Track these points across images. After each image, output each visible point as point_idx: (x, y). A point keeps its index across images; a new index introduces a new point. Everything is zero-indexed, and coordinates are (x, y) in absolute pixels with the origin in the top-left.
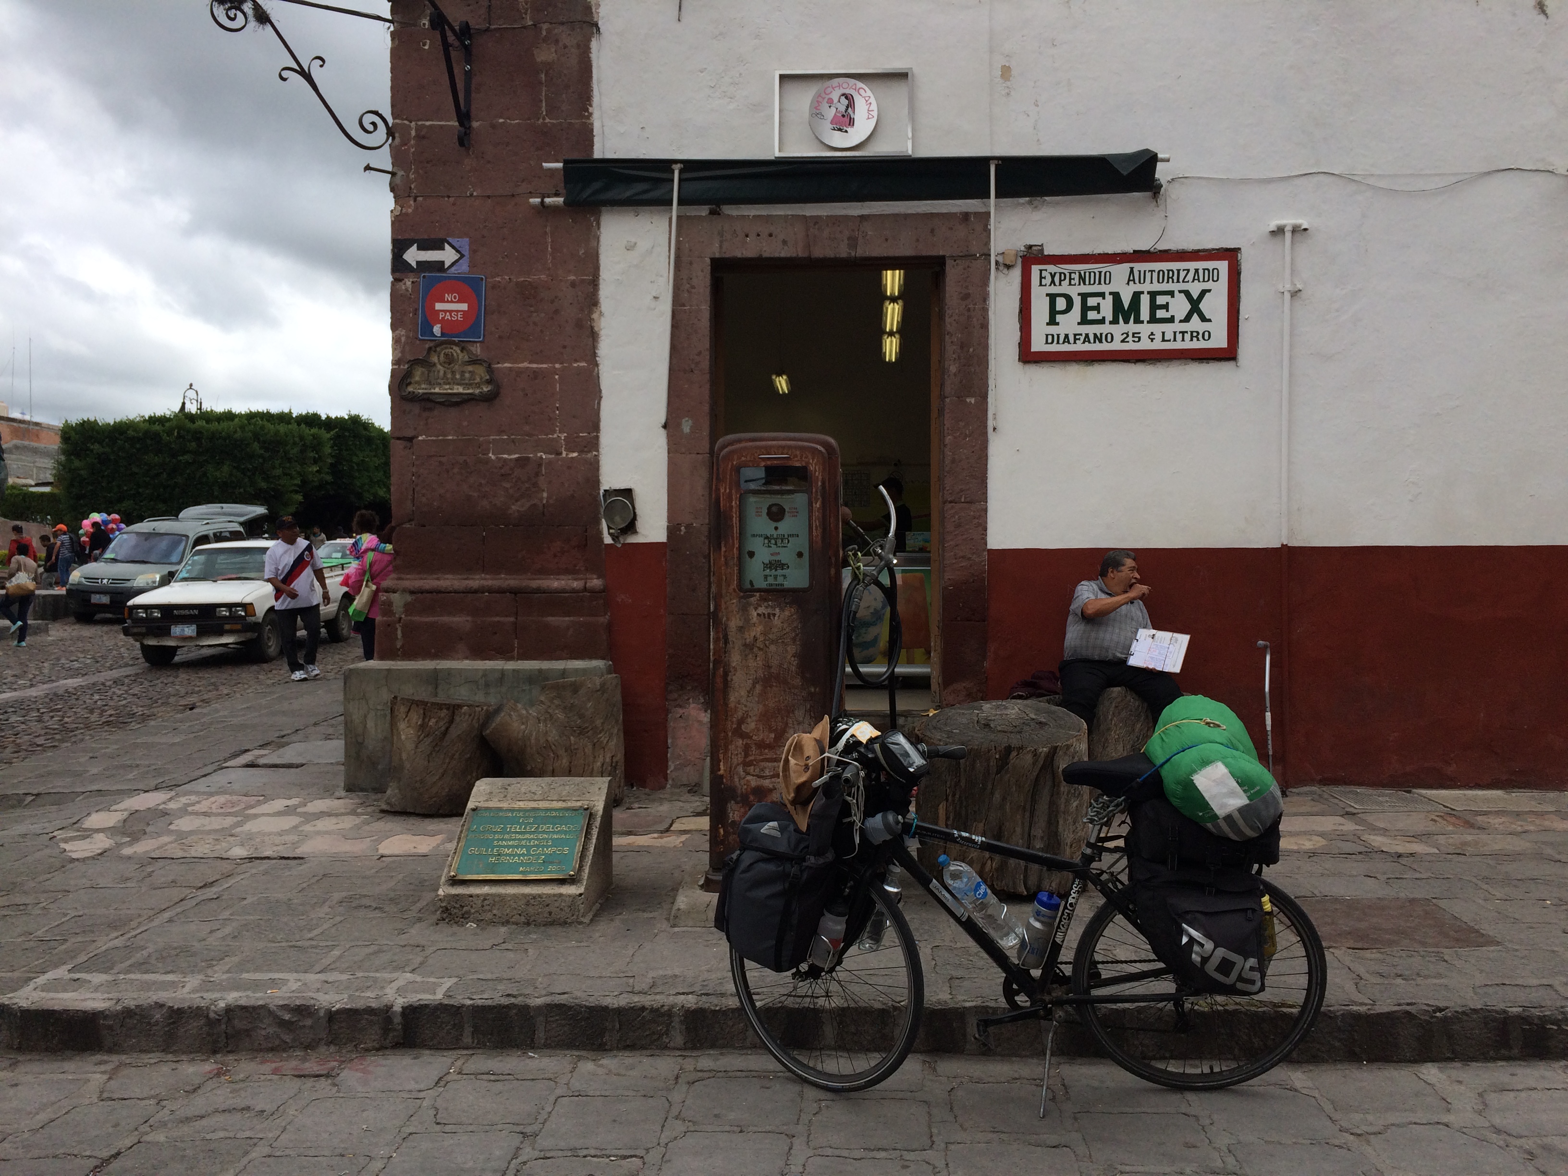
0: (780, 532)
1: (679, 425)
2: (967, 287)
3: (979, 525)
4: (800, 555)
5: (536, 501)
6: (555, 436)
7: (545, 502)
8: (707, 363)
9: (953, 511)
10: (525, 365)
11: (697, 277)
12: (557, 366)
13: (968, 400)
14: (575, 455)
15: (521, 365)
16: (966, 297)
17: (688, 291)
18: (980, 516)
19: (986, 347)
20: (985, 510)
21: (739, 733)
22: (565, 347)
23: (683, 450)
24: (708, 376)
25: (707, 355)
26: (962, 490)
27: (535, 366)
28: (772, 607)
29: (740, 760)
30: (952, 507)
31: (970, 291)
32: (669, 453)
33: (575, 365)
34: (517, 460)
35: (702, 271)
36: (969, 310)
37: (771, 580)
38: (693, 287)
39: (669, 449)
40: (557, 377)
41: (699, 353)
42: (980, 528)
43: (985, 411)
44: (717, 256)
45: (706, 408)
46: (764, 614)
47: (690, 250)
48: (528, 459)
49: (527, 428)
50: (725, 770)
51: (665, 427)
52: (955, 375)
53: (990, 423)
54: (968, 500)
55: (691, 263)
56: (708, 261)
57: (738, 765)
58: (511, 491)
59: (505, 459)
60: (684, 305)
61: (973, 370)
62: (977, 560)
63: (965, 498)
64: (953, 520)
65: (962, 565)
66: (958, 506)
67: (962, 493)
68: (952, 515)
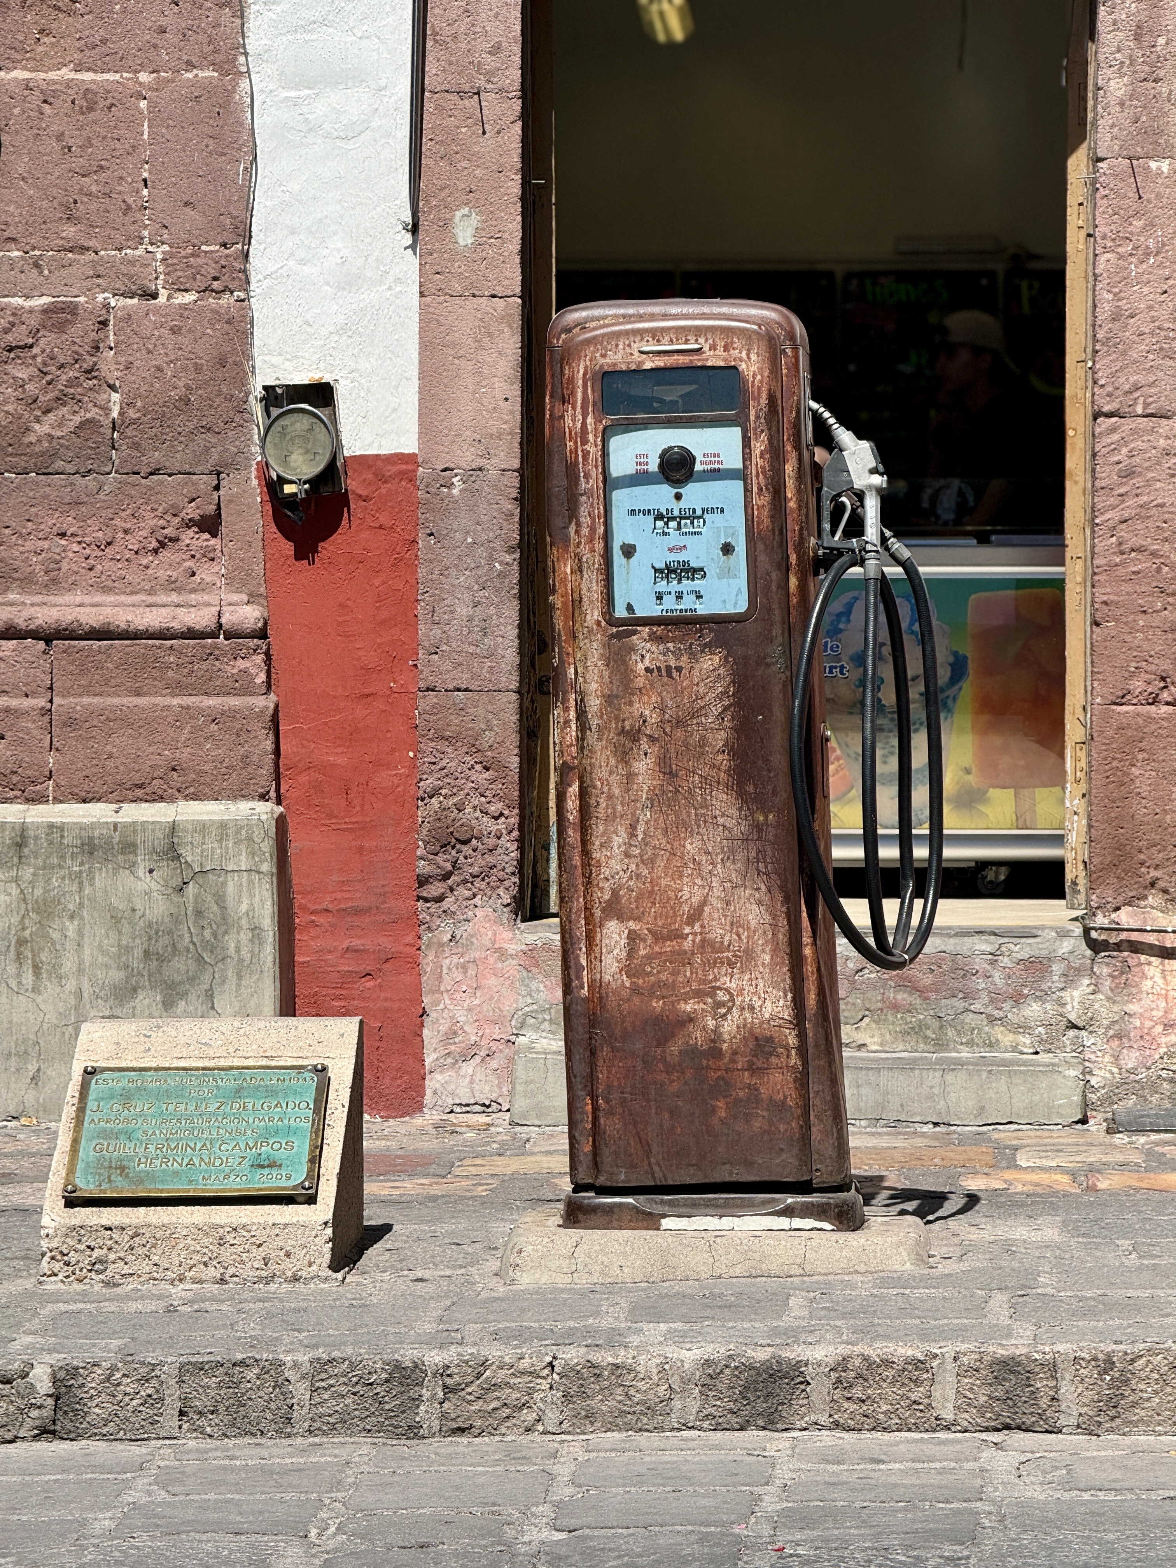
0: (683, 504)
1: (447, 225)
4: (727, 549)
5: (93, 413)
6: (140, 251)
7: (115, 414)
8: (515, 74)
9: (1116, 437)
10: (66, 73)
12: (144, 77)
14: (189, 298)
15: (52, 75)
22: (163, 31)
23: (459, 290)
24: (517, 106)
25: (514, 54)
26: (1136, 387)
27: (87, 76)
28: (674, 653)
30: (1113, 430)
32: (423, 296)
33: (190, 75)
34: (46, 311)
37: (669, 603)
39: (423, 287)
40: (143, 104)
45: (514, 185)
46: (658, 669)
48: (72, 309)
49: (70, 231)
51: (412, 230)
52: (1122, 104)
54: (1152, 409)
58: (32, 388)
59: (16, 312)
63: (1146, 405)
64: (1116, 459)
65: (1135, 569)
66: (1127, 424)
67: (1136, 395)
68: (1113, 446)
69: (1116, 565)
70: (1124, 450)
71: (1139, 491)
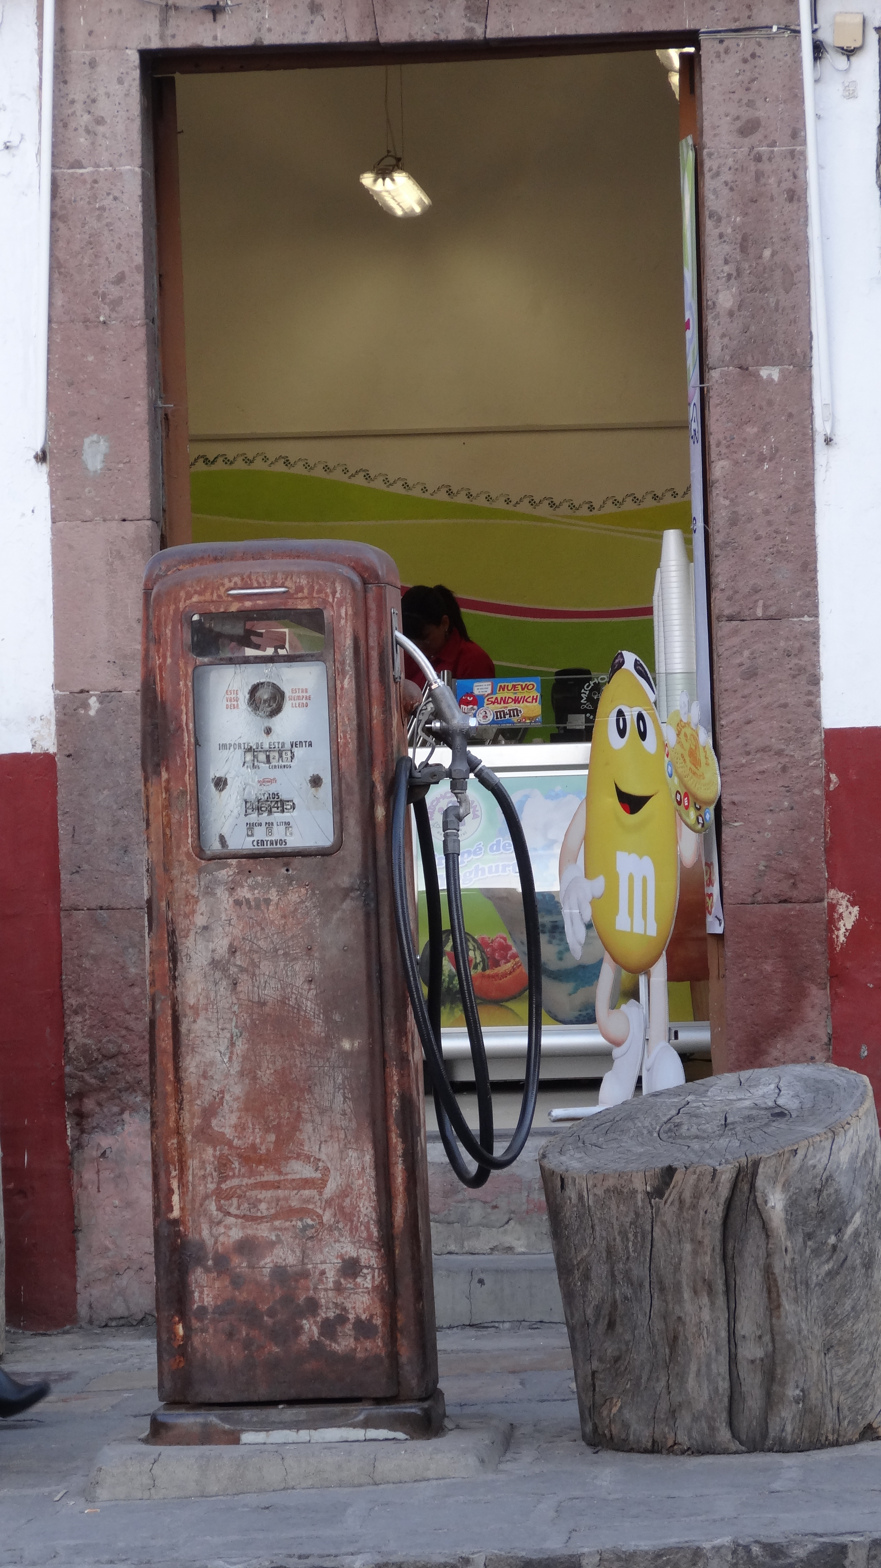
0: (274, 738)
1: (76, 452)
2: (751, 104)
3: (801, 670)
4: (316, 782)
8: (139, 302)
9: (736, 640)
11: (108, 95)
13: (764, 372)
16: (749, 128)
17: (88, 131)
18: (801, 650)
19: (801, 245)
20: (814, 636)
21: (205, 1134)
23: (89, 512)
24: (141, 334)
25: (137, 283)
26: (756, 590)
28: (262, 886)
29: (212, 1186)
30: (736, 632)
31: (761, 114)
32: (54, 521)
35: (120, 81)
36: (758, 159)
37: (260, 833)
38: (100, 121)
39: (53, 511)
41: (120, 279)
42: (803, 680)
43: (808, 398)
44: (155, 44)
45: (141, 410)
46: (248, 901)
47: (90, 33)
50: (182, 1209)
51: (42, 457)
52: (731, 314)
53: (821, 426)
54: (772, 611)
55: (93, 64)
56: (135, 58)
57: (206, 1197)
60: (78, 164)
61: (772, 301)
62: (798, 755)
63: (765, 607)
64: (738, 661)
65: (762, 768)
66: (748, 628)
67: (757, 597)
68: (735, 649)
69: (743, 766)
70: (746, 653)
71: (760, 692)
